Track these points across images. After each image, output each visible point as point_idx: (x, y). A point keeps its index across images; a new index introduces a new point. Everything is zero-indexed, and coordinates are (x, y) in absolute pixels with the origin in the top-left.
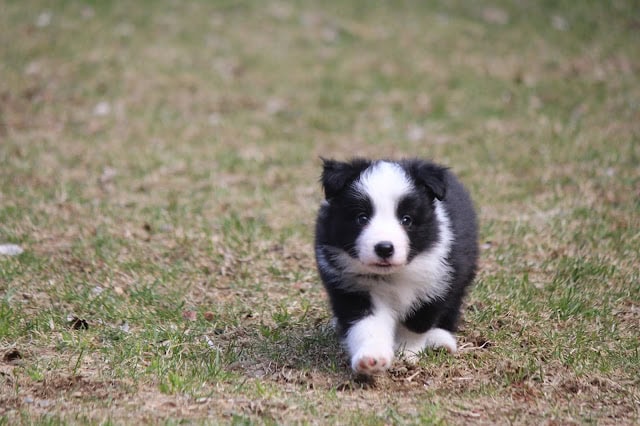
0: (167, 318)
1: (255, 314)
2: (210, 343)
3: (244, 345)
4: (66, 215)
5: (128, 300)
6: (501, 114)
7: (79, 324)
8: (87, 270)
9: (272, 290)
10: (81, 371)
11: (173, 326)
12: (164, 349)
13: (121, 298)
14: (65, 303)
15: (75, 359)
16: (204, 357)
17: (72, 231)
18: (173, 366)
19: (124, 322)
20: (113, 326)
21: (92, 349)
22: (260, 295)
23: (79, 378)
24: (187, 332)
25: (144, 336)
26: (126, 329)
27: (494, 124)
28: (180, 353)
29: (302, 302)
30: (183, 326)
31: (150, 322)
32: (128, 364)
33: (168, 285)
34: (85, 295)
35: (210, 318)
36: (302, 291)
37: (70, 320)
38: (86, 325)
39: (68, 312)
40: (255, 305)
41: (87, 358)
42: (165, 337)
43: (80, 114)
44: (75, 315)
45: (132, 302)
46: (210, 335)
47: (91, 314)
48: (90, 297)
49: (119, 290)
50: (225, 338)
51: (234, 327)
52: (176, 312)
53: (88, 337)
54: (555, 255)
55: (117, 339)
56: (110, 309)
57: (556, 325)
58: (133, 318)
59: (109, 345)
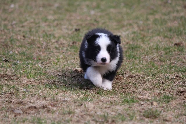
0: (29, 59)
1: (51, 58)
2: (40, 66)
3: (49, 66)
4: (3, 33)
5: (19, 55)
6: (114, 7)
7: (6, 61)
8: (8, 47)
10: (7, 73)
11: (30, 62)
12: (28, 67)
13: (17, 54)
14: (3, 55)
15: (5, 70)
16: (38, 69)
17: (4, 37)
18: (30, 72)
19: (18, 60)
20: (15, 62)
21: (10, 67)
23: (6, 74)
24: (34, 63)
25: (23, 64)
26: (18, 62)
27: (112, 10)
28: (32, 68)
29: (63, 55)
30: (33, 61)
31: (24, 60)
32: (19, 71)
33: (29, 51)
34: (8, 54)
35: (40, 59)
36: (63, 53)
37: (4, 60)
38: (8, 61)
39: (4, 58)
40: (51, 56)
41: (8, 70)
42: (28, 64)
43: (7, 7)
44: (5, 59)
45: (20, 55)
46: (40, 64)
47: (10, 58)
48: (9, 54)
49: (16, 52)
50: (44, 65)
51: (46, 62)
52: (31, 58)
53: (9, 64)
55: (16, 65)
56: (14, 57)
57: (127, 61)
58: (20, 59)
59: (14, 66)
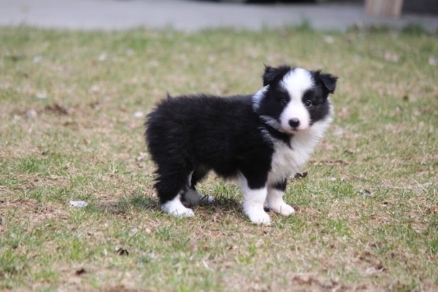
9: (246, 231)
22: (238, 235)
54: (429, 211)
